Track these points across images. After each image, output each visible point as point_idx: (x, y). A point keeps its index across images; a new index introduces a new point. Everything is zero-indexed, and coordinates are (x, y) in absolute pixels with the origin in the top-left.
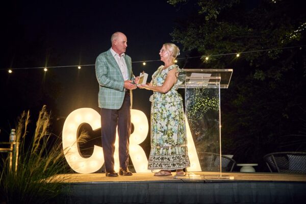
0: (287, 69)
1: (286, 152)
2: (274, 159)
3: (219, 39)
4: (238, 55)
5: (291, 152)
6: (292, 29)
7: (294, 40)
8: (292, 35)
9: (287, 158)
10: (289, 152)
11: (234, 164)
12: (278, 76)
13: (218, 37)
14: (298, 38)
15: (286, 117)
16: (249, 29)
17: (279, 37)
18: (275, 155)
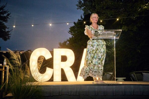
0: (140, 25)
1: (142, 71)
2: (135, 75)
3: (104, 9)
4: (118, 20)
5: (144, 71)
6: (145, 3)
7: (146, 9)
8: (145, 6)
9: (142, 74)
10: (143, 71)
11: (113, 77)
12: (135, 29)
13: (103, 7)
14: (148, 8)
15: (139, 52)
16: (120, 3)
17: (137, 8)
18: (136, 73)
